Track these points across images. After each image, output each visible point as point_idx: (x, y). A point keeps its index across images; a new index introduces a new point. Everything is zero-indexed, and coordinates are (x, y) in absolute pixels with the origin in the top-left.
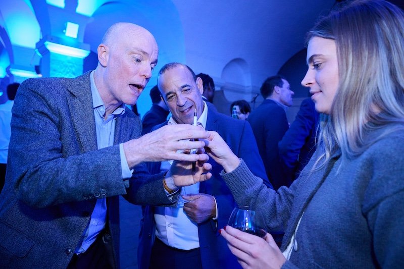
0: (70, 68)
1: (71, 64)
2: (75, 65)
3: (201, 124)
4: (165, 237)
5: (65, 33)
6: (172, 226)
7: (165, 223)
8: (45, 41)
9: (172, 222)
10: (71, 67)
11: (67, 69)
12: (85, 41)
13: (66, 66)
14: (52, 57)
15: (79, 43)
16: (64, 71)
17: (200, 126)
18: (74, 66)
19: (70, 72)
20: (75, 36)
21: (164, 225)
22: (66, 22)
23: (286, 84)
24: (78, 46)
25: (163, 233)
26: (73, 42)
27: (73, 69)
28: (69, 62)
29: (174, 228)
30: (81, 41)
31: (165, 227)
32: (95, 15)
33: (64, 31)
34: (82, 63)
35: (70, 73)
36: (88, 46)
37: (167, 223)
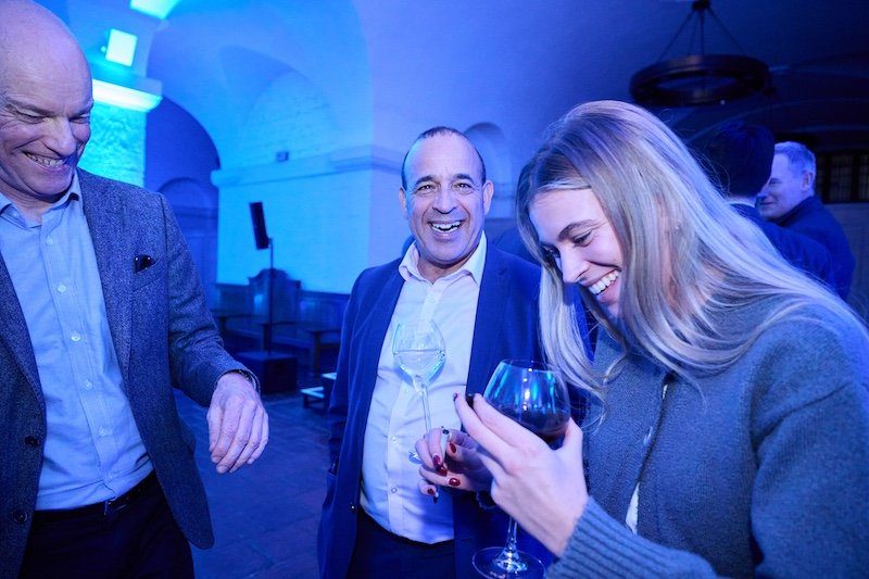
0: (116, 133)
1: (117, 124)
2: (128, 128)
3: (470, 274)
4: (385, 515)
5: (105, 54)
6: (400, 491)
7: (386, 485)
9: (399, 484)
10: (119, 130)
11: (109, 133)
12: (151, 73)
15: (136, 77)
16: (102, 140)
18: (126, 131)
19: (115, 141)
20: (128, 61)
21: (384, 488)
22: (108, 28)
24: (132, 83)
25: (380, 506)
26: (122, 74)
27: (124, 136)
28: (113, 119)
29: (403, 496)
30: (142, 72)
31: (385, 493)
32: (173, 15)
33: (103, 49)
34: (142, 123)
35: (115, 144)
36: (159, 85)
37: (390, 486)
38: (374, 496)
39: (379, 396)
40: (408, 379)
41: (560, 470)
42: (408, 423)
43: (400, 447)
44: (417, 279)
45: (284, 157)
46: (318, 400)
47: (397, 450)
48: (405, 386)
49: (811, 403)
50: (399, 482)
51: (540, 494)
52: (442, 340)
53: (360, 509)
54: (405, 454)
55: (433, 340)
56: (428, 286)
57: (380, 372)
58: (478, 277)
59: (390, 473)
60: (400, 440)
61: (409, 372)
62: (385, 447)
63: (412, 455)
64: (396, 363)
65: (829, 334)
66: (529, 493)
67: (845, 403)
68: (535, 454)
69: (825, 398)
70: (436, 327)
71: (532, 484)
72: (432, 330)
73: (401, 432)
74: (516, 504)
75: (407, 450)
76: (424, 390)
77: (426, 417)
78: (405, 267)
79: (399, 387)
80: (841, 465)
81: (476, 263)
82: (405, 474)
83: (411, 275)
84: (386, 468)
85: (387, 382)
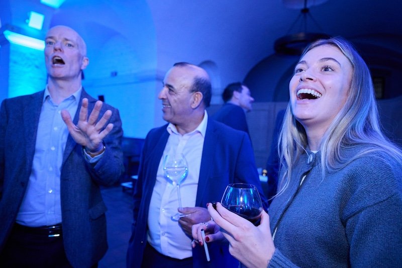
0: (33, 61)
1: (34, 57)
3: (200, 132)
4: (159, 245)
5: (27, 24)
6: (166, 235)
7: (160, 232)
8: (4, 30)
10: (34, 59)
11: (29, 61)
13: (28, 59)
14: (12, 48)
15: (44, 35)
16: (26, 64)
17: (199, 134)
18: (38, 60)
19: (32, 65)
20: (40, 27)
21: (159, 233)
22: (30, 11)
23: (245, 90)
25: (157, 242)
26: (36, 33)
27: (37, 63)
28: (32, 54)
29: (168, 237)
31: (159, 236)
32: (62, 7)
33: (27, 21)
37: (161, 232)
38: (154, 237)
39: (156, 189)
40: (171, 182)
41: (261, 237)
42: (170, 202)
43: (166, 214)
44: (175, 133)
45: (115, 74)
46: (129, 189)
47: (164, 215)
48: (169, 185)
49: (378, 203)
50: (166, 230)
51: (252, 249)
52: (187, 163)
53: (148, 243)
54: (168, 217)
55: (182, 163)
56: (180, 137)
57: (158, 178)
58: (204, 134)
59: (162, 226)
60: (166, 211)
61: (171, 178)
62: (159, 214)
63: (172, 217)
64: (165, 174)
65: (387, 166)
66: (247, 249)
67: (395, 204)
68: (248, 229)
69: (384, 201)
70: (184, 157)
71: (248, 244)
72: (182, 158)
73: (166, 207)
74: (241, 255)
75: (170, 215)
76: (178, 186)
77: (180, 199)
78: (170, 128)
79: (166, 185)
80: (394, 236)
81: (202, 127)
82: (169, 226)
83: (173, 132)
84: (159, 224)
85: (160, 183)
